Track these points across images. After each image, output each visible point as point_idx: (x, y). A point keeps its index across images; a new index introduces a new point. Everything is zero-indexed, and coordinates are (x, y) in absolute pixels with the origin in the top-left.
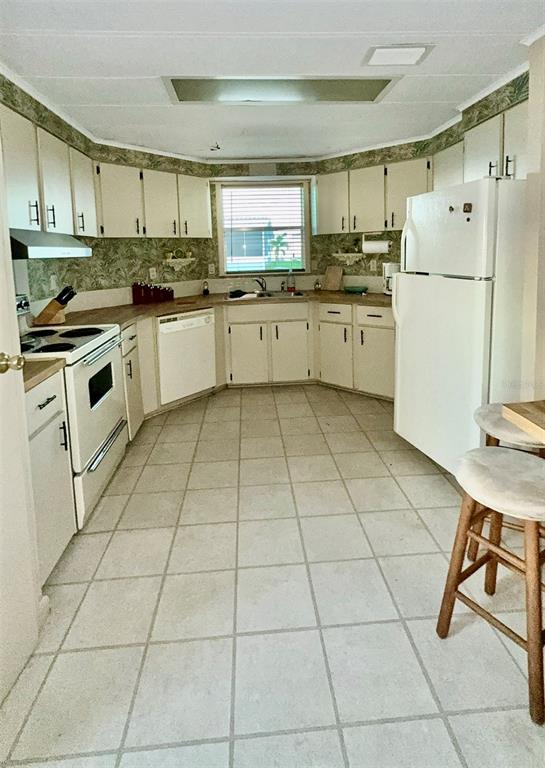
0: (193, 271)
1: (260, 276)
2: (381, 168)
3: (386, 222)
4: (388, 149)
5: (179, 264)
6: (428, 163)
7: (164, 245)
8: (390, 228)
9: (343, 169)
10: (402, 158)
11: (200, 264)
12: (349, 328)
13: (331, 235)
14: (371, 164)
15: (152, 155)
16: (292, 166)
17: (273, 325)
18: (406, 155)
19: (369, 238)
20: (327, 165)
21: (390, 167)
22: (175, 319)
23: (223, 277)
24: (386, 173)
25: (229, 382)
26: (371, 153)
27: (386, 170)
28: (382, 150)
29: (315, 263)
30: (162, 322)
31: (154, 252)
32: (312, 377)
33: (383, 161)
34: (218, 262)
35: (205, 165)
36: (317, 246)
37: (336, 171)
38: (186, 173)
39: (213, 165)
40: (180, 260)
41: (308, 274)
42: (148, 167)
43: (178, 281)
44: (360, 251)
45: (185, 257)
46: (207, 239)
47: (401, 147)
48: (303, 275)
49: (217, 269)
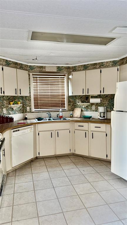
0: (20, 110)
1: (48, 112)
2: (99, 70)
3: (101, 91)
4: (102, 63)
5: (16, 107)
6: (118, 69)
7: (9, 99)
8: (102, 93)
9: (83, 70)
10: (107, 67)
11: (23, 107)
12: (87, 132)
13: (76, 96)
14: (95, 68)
15: (7, 60)
16: (63, 68)
17: (57, 132)
18: (109, 65)
19: (93, 97)
20: (76, 68)
21: (102, 70)
22: (19, 130)
23: (33, 112)
24: (101, 72)
25: (38, 155)
26: (95, 64)
27: (101, 71)
28: (99, 63)
29: (70, 106)
30: (14, 132)
31: (5, 101)
32: (71, 152)
33: (100, 67)
34: (31, 106)
35: (27, 65)
36: (71, 100)
37: (80, 70)
38: (20, 68)
39: (30, 66)
40: (16, 105)
41: (67, 111)
42: (5, 65)
43: (15, 114)
44: (89, 102)
45: (18, 104)
46: (26, 97)
47: (107, 62)
48: (65, 111)
49: (30, 109)
